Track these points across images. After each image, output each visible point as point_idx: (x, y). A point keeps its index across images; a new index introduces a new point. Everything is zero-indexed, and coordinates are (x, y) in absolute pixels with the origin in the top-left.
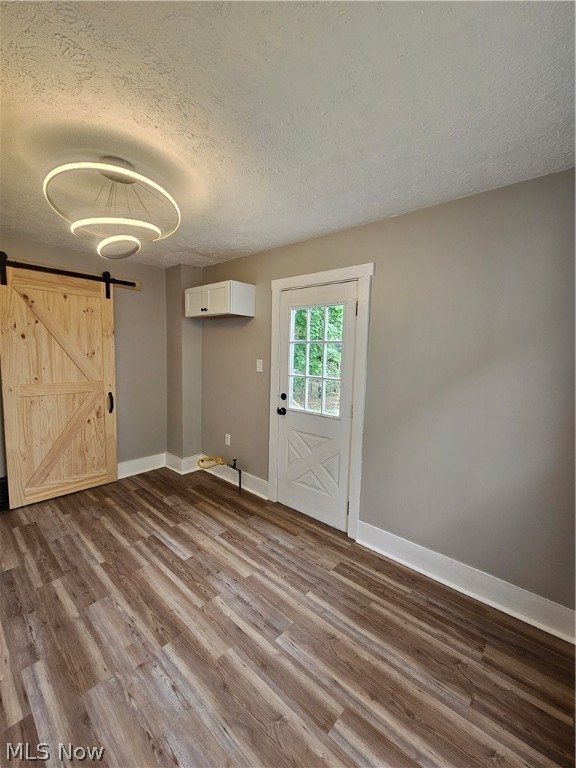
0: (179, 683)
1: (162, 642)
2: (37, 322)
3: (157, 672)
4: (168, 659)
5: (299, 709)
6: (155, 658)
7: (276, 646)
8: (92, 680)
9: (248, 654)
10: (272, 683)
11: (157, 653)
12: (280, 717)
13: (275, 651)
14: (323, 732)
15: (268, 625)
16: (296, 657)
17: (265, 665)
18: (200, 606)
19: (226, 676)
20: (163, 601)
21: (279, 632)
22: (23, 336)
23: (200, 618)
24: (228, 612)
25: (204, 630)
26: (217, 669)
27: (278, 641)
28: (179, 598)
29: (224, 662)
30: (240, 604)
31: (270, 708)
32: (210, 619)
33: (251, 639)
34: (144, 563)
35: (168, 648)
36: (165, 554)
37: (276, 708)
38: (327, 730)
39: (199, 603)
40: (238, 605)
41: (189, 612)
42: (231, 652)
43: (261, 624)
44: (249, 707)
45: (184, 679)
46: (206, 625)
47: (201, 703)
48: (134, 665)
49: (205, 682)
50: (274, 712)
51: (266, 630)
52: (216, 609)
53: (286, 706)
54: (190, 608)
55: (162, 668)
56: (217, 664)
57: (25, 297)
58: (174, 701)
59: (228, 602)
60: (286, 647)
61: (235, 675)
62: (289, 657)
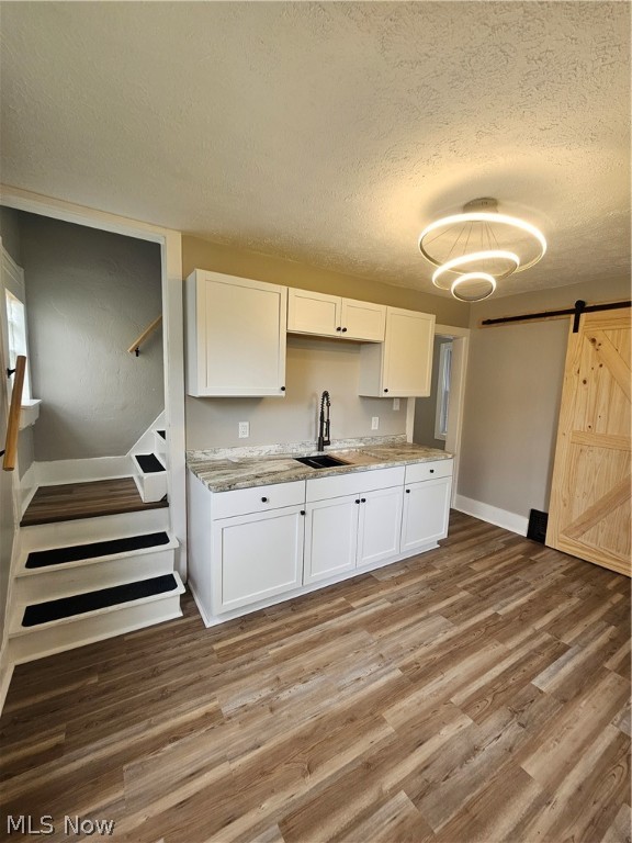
0: (362, 683)
1: (403, 669)
2: (601, 366)
3: (374, 667)
4: (386, 674)
5: (313, 796)
6: (387, 665)
7: (395, 790)
8: (372, 631)
9: (386, 749)
10: (347, 771)
11: (392, 665)
12: (310, 771)
13: (387, 786)
14: (280, 818)
15: (429, 787)
16: (377, 817)
17: (370, 768)
18: (452, 700)
19: (362, 722)
20: (454, 665)
21: (417, 799)
22: (585, 382)
23: (433, 700)
24: (447, 733)
25: (419, 704)
26: (371, 714)
27: (402, 796)
28: (461, 680)
29: (378, 722)
30: (463, 751)
31: (320, 762)
32: (434, 710)
33: (406, 756)
34: (510, 645)
35: (398, 673)
36: (535, 662)
37: (320, 769)
38: (283, 823)
39: (457, 699)
40: (460, 748)
41: (441, 689)
42: (390, 729)
43: (430, 774)
44: (328, 740)
45: (364, 686)
46: (425, 706)
47: (340, 700)
48: (382, 652)
49: (360, 703)
50: (317, 765)
51: (419, 780)
52: (451, 719)
53: (319, 781)
54: (449, 690)
55: (378, 670)
56: (377, 714)
57: (593, 341)
58: (347, 681)
59: (465, 733)
60: (391, 804)
61: (363, 731)
62: (376, 806)
